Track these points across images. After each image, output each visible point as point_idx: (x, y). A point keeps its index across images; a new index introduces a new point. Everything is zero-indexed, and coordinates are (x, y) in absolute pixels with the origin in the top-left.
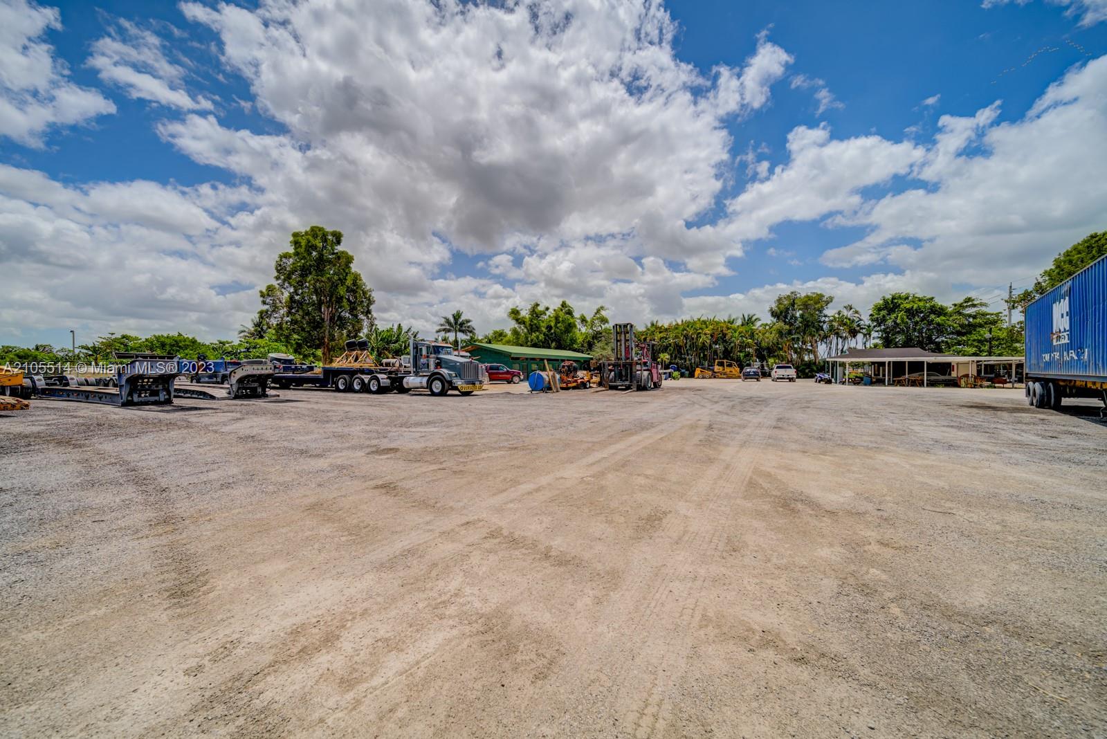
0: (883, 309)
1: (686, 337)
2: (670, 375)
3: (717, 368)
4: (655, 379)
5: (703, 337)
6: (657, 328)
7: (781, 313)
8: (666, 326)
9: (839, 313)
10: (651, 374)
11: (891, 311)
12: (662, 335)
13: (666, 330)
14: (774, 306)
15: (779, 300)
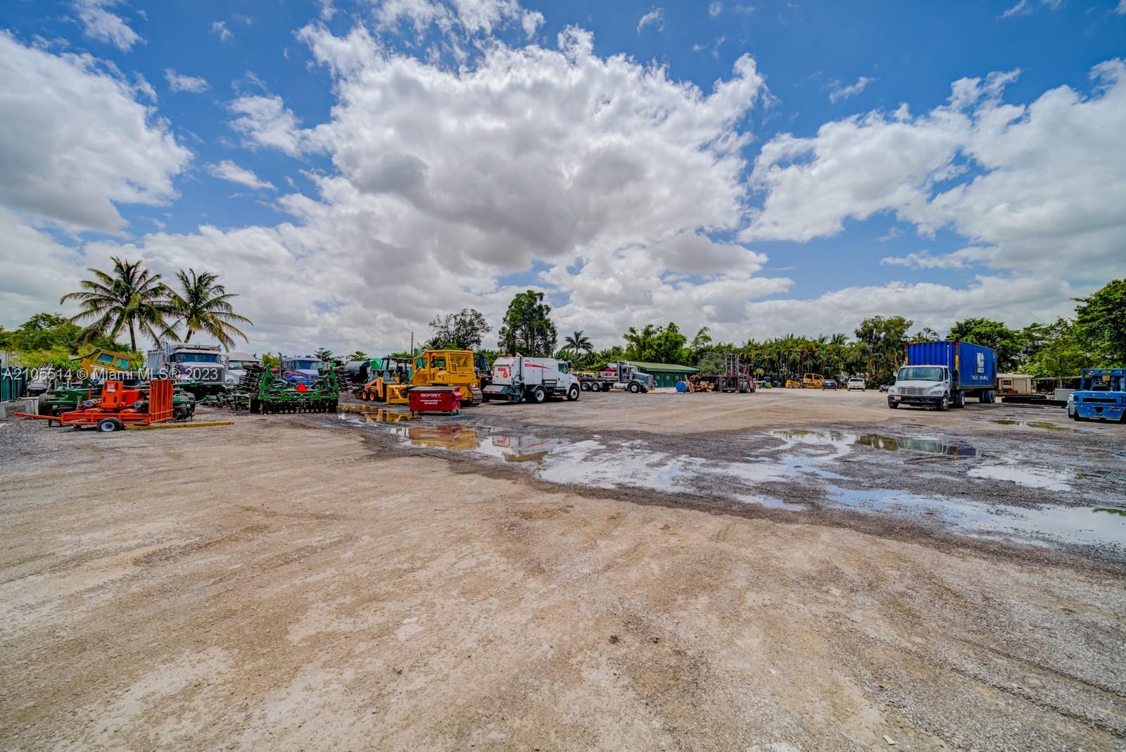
0: (958, 332)
1: (779, 353)
2: (764, 386)
3: (805, 380)
4: (751, 387)
5: (794, 354)
6: (753, 346)
7: (866, 334)
8: (762, 343)
9: (919, 335)
10: (749, 384)
11: (964, 334)
12: (757, 352)
13: (761, 348)
14: (859, 328)
15: (865, 324)
